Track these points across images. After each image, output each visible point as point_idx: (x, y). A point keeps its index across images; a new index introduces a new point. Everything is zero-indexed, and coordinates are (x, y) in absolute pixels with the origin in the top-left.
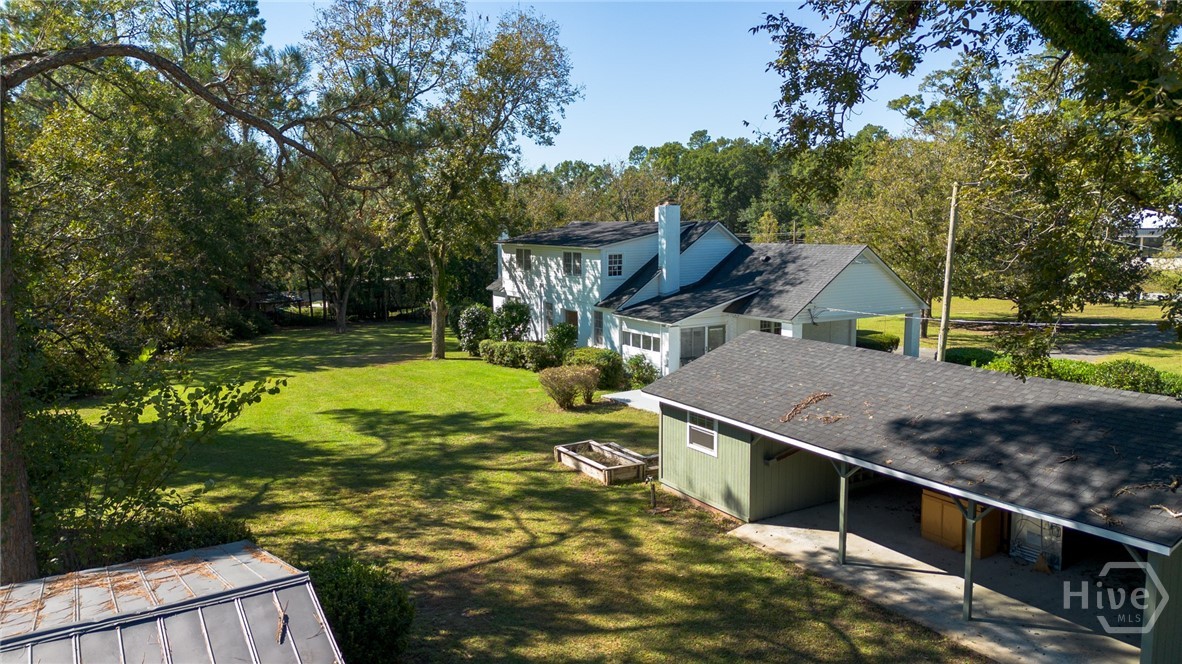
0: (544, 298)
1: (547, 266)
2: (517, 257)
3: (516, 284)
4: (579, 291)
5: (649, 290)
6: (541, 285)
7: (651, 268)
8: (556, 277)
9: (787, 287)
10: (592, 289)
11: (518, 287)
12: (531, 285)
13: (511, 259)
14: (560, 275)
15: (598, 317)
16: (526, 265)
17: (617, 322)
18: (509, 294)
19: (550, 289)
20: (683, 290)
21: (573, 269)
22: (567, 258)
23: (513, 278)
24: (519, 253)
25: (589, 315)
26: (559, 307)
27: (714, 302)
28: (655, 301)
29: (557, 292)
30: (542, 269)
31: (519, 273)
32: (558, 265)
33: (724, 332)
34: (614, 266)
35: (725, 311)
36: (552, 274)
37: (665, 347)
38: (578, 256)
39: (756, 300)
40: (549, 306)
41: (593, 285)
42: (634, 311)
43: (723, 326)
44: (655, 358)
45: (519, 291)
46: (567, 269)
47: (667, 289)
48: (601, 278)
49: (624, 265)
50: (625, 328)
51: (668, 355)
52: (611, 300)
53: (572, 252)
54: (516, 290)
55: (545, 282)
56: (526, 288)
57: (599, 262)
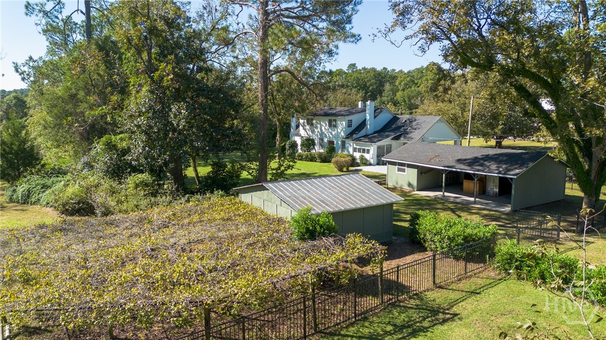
0: (319, 136)
1: (321, 126)
2: (307, 121)
3: (306, 131)
4: (335, 134)
5: (363, 132)
6: (318, 132)
7: (363, 124)
8: (325, 128)
9: (414, 131)
10: (340, 133)
11: (307, 132)
12: (313, 132)
13: (304, 122)
14: (326, 128)
15: (343, 143)
16: (312, 125)
17: (352, 144)
18: (302, 135)
19: (322, 133)
20: (375, 132)
21: (332, 125)
22: (330, 122)
23: (305, 130)
24: (308, 120)
25: (340, 143)
26: (326, 140)
27: (387, 136)
28: (366, 136)
29: (325, 134)
30: (319, 126)
31: (308, 127)
32: (326, 125)
33: (391, 147)
34: (350, 124)
35: (392, 139)
36: (323, 128)
37: (371, 152)
38: (335, 121)
39: (402, 136)
40: (322, 139)
41: (341, 131)
42: (358, 139)
43: (391, 145)
44: (367, 156)
45: (308, 134)
46: (330, 125)
47: (369, 132)
48: (345, 128)
49: (353, 124)
50: (355, 146)
51: (372, 155)
52: (350, 136)
53: (332, 119)
54: (306, 134)
55: (319, 130)
56: (311, 133)
57: (344, 123)
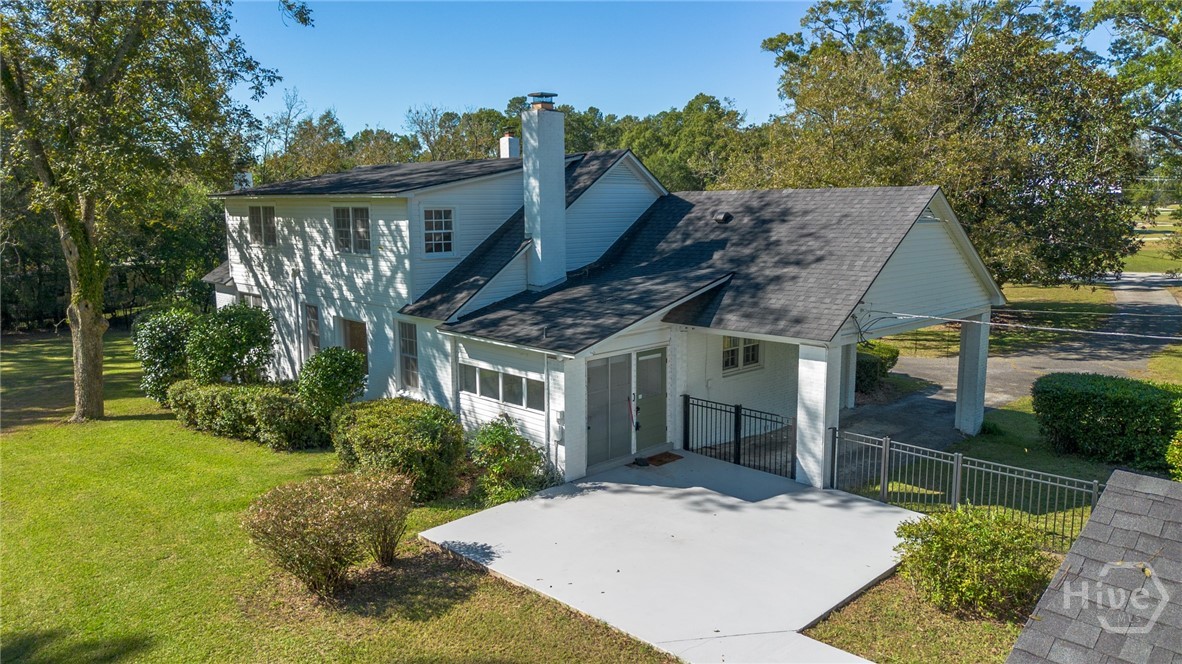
0: (302, 297)
1: (306, 239)
2: (252, 222)
3: (252, 270)
4: (367, 285)
5: (508, 280)
6: (296, 273)
7: (508, 236)
8: (322, 257)
9: (791, 270)
10: (391, 280)
11: (255, 276)
12: (277, 273)
13: (242, 225)
14: (329, 253)
15: (408, 335)
16: (268, 237)
17: (448, 347)
18: (242, 288)
19: (313, 281)
20: (575, 278)
21: (355, 242)
22: (341, 219)
23: (246, 260)
24: (254, 213)
25: (389, 333)
26: (330, 314)
27: (646, 303)
28: (524, 299)
29: (326, 287)
30: (297, 243)
31: (256, 251)
32: (324, 233)
33: (663, 361)
34: (437, 233)
35: (666, 319)
36: (315, 252)
37: (557, 403)
38: (362, 214)
39: (726, 300)
40: (312, 311)
41: (394, 270)
42: (481, 323)
43: (663, 350)
44: (535, 424)
45: (258, 284)
46: (343, 240)
47: (543, 278)
48: (411, 257)
49: (456, 230)
50: (464, 357)
51: (561, 420)
52: (433, 299)
53: (350, 206)
54: (252, 282)
55: (301, 266)
56: (268, 278)
57: (404, 224)
